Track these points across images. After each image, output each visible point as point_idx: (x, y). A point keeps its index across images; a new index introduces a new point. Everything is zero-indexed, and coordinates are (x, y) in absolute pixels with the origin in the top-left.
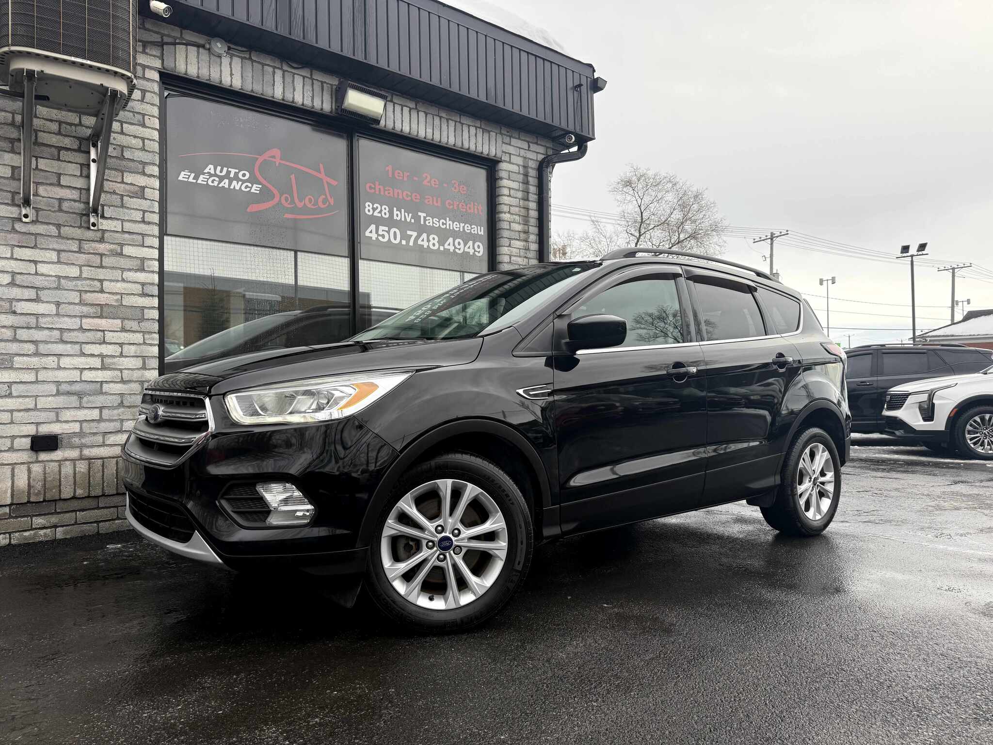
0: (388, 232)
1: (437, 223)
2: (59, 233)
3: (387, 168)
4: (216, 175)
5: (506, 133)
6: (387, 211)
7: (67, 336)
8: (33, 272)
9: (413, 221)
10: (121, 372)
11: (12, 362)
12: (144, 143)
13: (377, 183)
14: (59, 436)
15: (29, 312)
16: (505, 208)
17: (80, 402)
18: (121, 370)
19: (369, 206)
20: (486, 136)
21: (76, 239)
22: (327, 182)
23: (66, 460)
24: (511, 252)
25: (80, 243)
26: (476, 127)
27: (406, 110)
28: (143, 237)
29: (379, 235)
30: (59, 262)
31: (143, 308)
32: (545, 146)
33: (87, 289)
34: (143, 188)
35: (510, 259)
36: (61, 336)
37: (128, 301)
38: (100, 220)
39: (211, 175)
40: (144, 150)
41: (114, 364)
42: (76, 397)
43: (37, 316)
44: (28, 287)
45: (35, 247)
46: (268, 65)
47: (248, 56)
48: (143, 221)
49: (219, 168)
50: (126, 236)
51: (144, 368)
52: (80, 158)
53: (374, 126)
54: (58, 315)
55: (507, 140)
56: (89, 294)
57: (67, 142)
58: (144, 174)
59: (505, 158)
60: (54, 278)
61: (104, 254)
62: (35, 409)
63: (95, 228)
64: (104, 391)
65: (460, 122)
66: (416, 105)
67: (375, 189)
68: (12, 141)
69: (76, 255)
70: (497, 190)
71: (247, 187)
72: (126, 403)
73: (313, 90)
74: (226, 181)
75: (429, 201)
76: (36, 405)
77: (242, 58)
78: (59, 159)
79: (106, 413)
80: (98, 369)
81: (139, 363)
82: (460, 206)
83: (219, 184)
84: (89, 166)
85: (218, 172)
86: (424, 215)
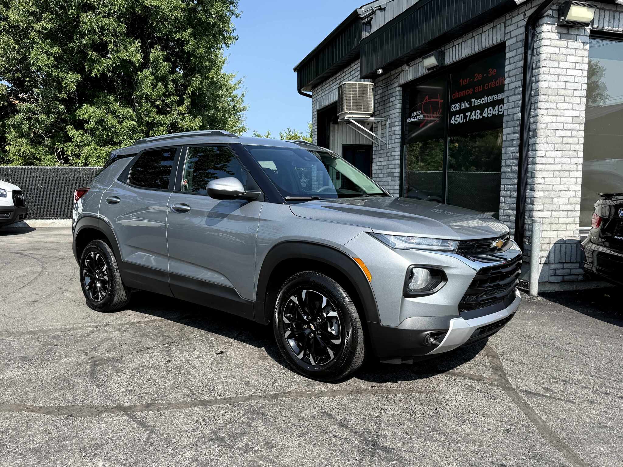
0: (459, 117)
1: (480, 102)
3: (460, 82)
5: (509, 17)
6: (459, 106)
9: (469, 106)
13: (456, 92)
19: (452, 107)
22: (440, 103)
24: (509, 107)
26: (491, 28)
28: (394, 148)
29: (455, 121)
31: (394, 173)
34: (394, 131)
37: (392, 171)
38: (389, 145)
39: (413, 117)
45: (382, 157)
46: (417, 63)
47: (413, 64)
49: (414, 113)
55: (509, 22)
58: (395, 126)
59: (509, 36)
61: (389, 156)
63: (388, 148)
67: (455, 96)
71: (420, 117)
74: (416, 117)
75: (477, 90)
77: (412, 66)
82: (492, 84)
83: (414, 119)
86: (474, 99)
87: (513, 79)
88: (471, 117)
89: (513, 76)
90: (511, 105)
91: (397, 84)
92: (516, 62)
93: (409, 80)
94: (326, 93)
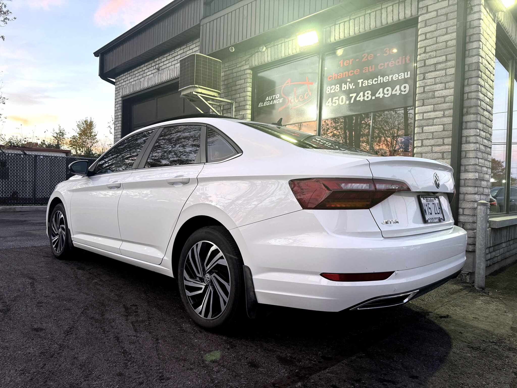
0: (338, 99)
1: (371, 82)
3: (340, 63)
4: (269, 100)
6: (338, 88)
9: (354, 87)
13: (334, 74)
19: (329, 88)
24: (426, 83)
27: (342, 25)
29: (333, 103)
35: (424, 89)
46: (279, 44)
47: (273, 45)
49: (270, 97)
66: (350, 17)
67: (332, 77)
71: (278, 101)
74: (272, 101)
75: (365, 71)
77: (271, 47)
82: (390, 64)
83: (270, 103)
85: (270, 99)
86: (362, 80)
87: (434, 54)
88: (358, 99)
89: (432, 52)
90: (429, 82)
91: (247, 67)
92: (437, 37)
93: (266, 61)
94: (136, 78)
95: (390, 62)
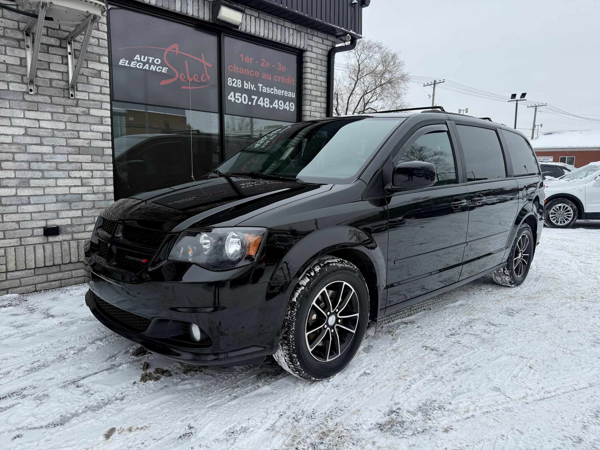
0: (241, 97)
1: (269, 90)
2: (52, 101)
3: (240, 56)
4: (141, 61)
5: (310, 33)
6: (240, 83)
7: (60, 166)
8: (38, 127)
9: (255, 89)
10: (93, 188)
11: (29, 183)
12: (99, 41)
13: (235, 65)
14: (59, 227)
15: (37, 152)
16: (309, 81)
17: (70, 206)
18: (92, 186)
19: (230, 80)
20: (299, 34)
21: (62, 105)
22: (206, 66)
23: (64, 241)
24: (311, 109)
25: (64, 107)
26: (293, 29)
27: (253, 18)
28: (101, 103)
29: (236, 99)
30: (52, 120)
31: (103, 148)
32: (332, 41)
33: (70, 136)
34: (100, 71)
35: (310, 113)
36: (57, 166)
37: (94, 144)
38: (76, 93)
39: (138, 62)
40: (99, 46)
41: (88, 182)
42: (67, 203)
43: (42, 154)
44: (35, 136)
45: (37, 110)
48: (101, 93)
49: (143, 57)
50: (91, 102)
51: (105, 185)
52: (61, 52)
53: (235, 29)
54: (54, 153)
55: (310, 37)
56: (71, 140)
57: (52, 41)
58: (100, 62)
59: (309, 49)
60: (50, 130)
61: (79, 114)
62: (45, 211)
63: (73, 98)
64: (83, 199)
65: (284, 26)
66: (259, 15)
67: (233, 69)
68: (19, 40)
69: (63, 115)
70: (303, 69)
71: (159, 69)
72: (96, 206)
73: (198, 5)
74: (147, 65)
75: (264, 77)
76: (45, 209)
78: (48, 53)
79: (85, 212)
80: (79, 186)
81: (102, 182)
82: (282, 79)
83: (143, 67)
84: (67, 57)
85: (142, 59)
86: (262, 85)
88: (259, 103)
90: (313, 108)
95: (283, 78)
